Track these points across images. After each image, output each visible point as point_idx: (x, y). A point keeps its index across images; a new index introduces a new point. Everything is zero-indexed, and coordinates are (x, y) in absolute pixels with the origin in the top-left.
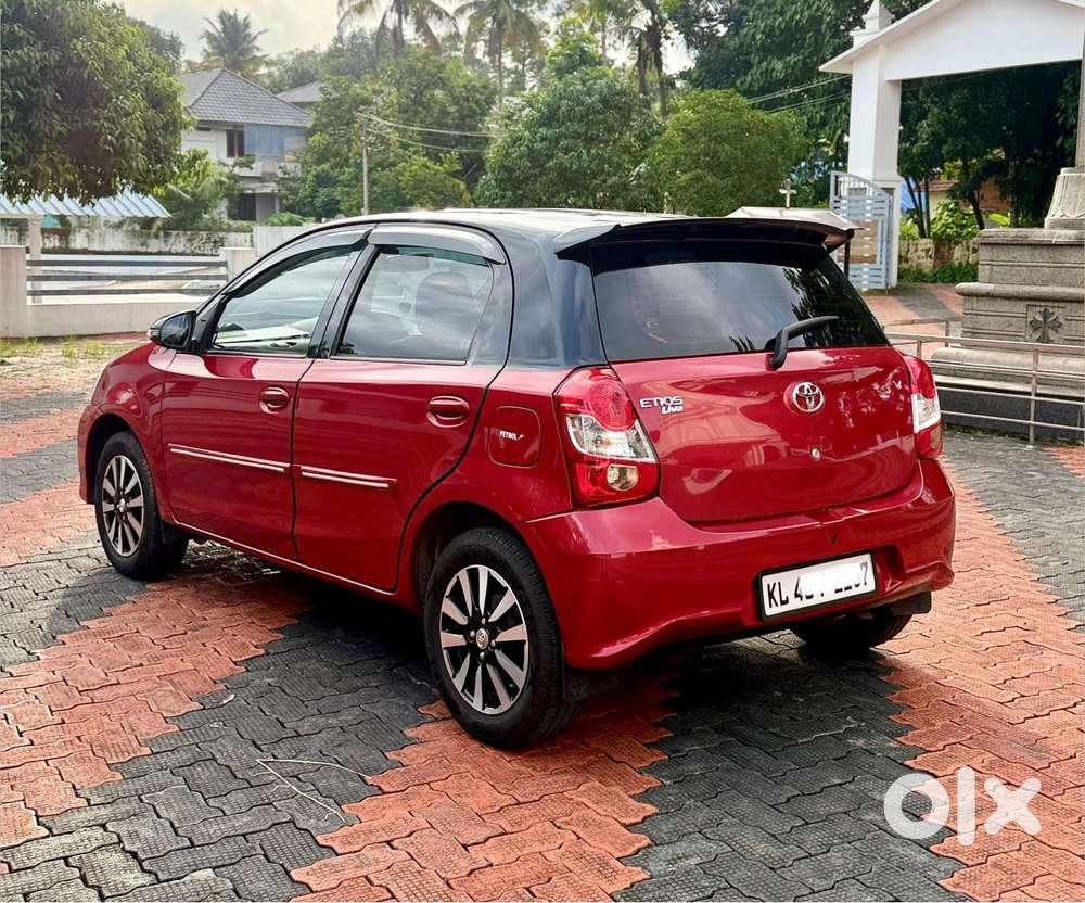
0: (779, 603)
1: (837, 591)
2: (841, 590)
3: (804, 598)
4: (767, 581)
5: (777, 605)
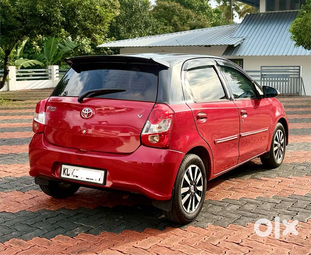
0: (66, 175)
1: (87, 179)
2: (89, 179)
3: (75, 176)
4: (64, 166)
5: (65, 175)
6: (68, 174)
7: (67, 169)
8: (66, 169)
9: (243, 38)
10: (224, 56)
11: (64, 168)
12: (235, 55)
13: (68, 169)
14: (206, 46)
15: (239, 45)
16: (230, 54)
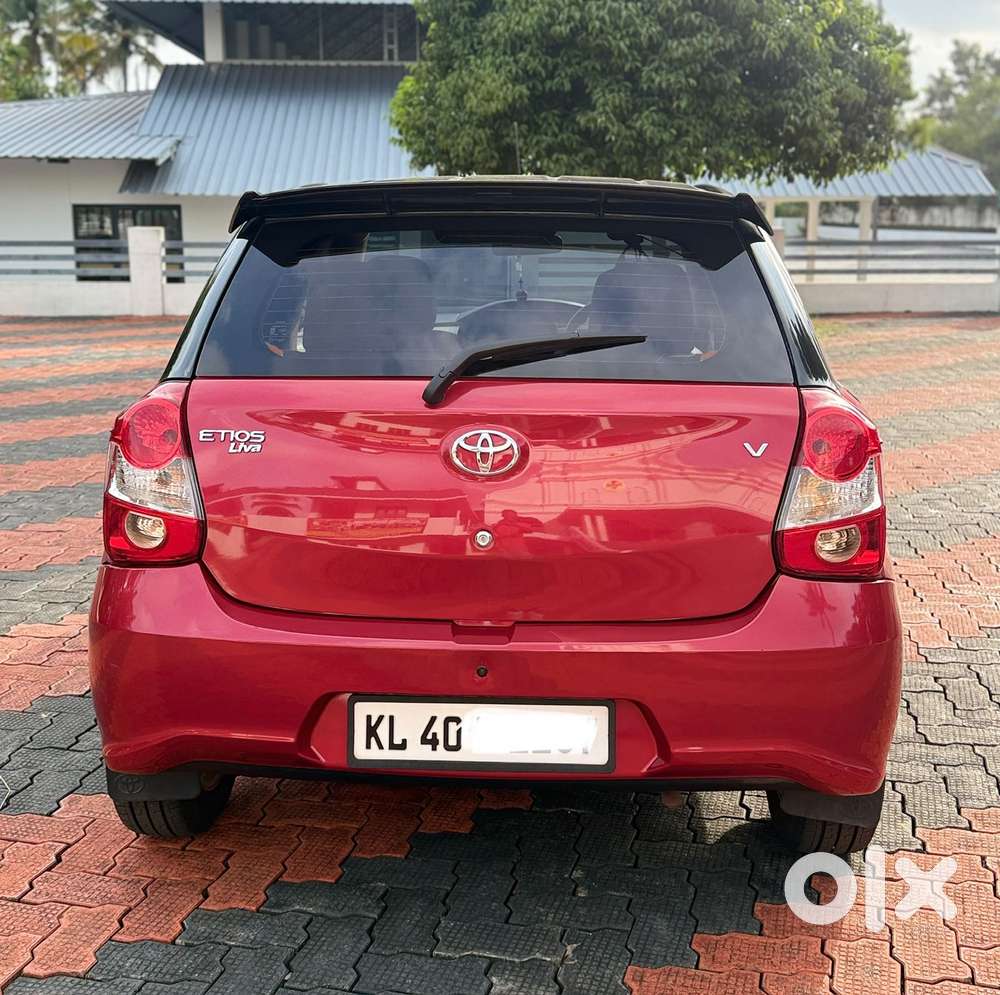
0: (385, 742)
4: (363, 710)
5: (381, 747)
6: (397, 741)
7: (385, 723)
8: (381, 718)
9: (174, 139)
10: (127, 193)
11: (369, 718)
12: (163, 194)
13: (391, 718)
14: (52, 160)
15: (169, 161)
16: (148, 189)
